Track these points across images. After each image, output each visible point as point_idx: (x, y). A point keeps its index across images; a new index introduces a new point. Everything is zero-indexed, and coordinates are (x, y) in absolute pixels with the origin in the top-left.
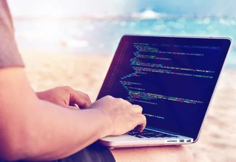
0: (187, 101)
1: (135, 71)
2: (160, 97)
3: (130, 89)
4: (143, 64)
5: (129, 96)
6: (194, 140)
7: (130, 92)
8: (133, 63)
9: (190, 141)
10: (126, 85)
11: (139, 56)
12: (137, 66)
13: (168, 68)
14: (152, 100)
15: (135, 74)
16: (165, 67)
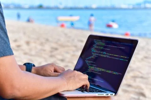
0: (115, 73)
1: (93, 55)
2: (103, 70)
3: (89, 65)
4: (97, 52)
5: (89, 69)
6: (115, 94)
7: (90, 67)
8: (92, 51)
9: (112, 95)
10: (88, 63)
11: (96, 47)
12: (94, 52)
13: (108, 54)
14: (99, 72)
15: (93, 57)
16: (107, 54)
